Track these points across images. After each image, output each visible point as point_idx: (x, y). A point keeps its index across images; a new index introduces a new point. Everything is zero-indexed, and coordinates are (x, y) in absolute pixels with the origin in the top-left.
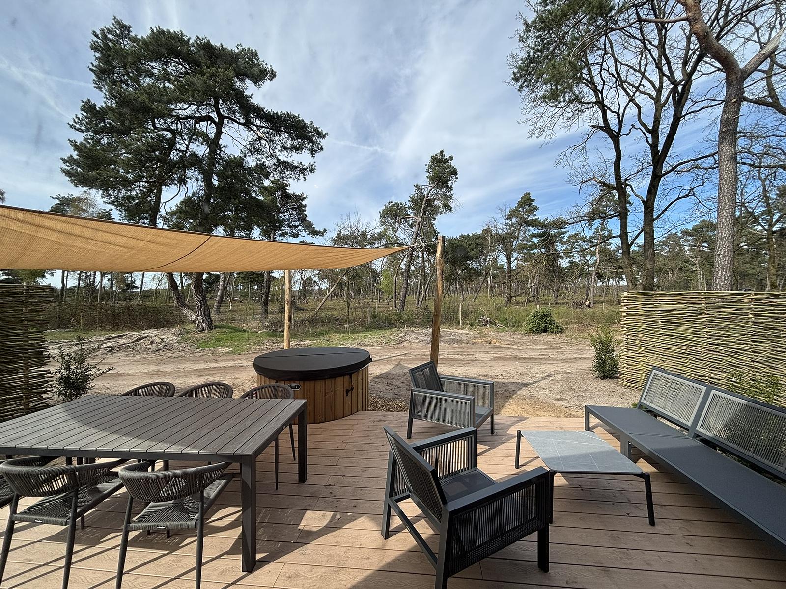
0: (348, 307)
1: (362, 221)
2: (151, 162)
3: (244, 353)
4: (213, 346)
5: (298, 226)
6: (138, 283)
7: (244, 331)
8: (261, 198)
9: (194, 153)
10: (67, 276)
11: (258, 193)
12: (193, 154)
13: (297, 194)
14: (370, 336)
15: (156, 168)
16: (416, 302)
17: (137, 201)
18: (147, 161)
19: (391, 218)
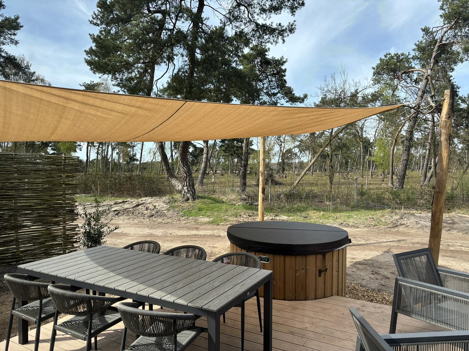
0: (331, 182)
1: (350, 81)
2: (146, 44)
3: (222, 223)
4: (196, 214)
5: (277, 93)
6: (138, 157)
7: (223, 202)
8: (241, 67)
9: (180, 30)
10: (90, 150)
11: (238, 63)
12: (180, 32)
13: (276, 58)
14: (356, 217)
15: (150, 50)
16: (422, 179)
17: (136, 81)
18: (143, 44)
19: (388, 74)
